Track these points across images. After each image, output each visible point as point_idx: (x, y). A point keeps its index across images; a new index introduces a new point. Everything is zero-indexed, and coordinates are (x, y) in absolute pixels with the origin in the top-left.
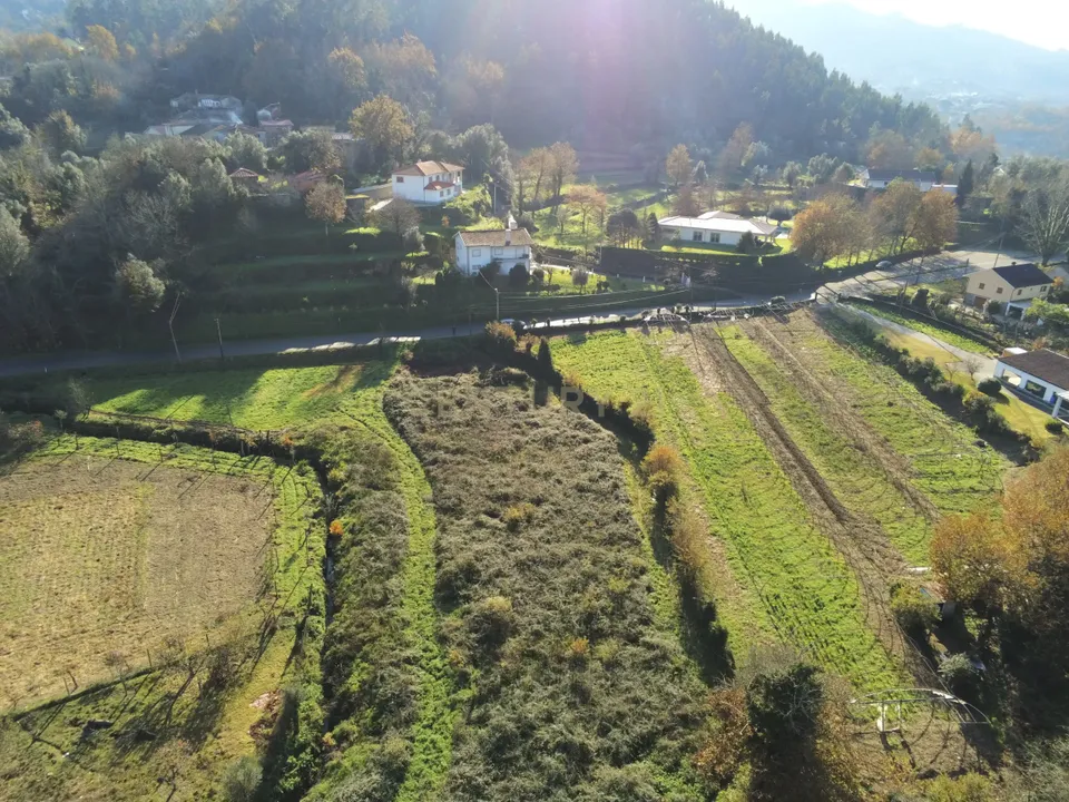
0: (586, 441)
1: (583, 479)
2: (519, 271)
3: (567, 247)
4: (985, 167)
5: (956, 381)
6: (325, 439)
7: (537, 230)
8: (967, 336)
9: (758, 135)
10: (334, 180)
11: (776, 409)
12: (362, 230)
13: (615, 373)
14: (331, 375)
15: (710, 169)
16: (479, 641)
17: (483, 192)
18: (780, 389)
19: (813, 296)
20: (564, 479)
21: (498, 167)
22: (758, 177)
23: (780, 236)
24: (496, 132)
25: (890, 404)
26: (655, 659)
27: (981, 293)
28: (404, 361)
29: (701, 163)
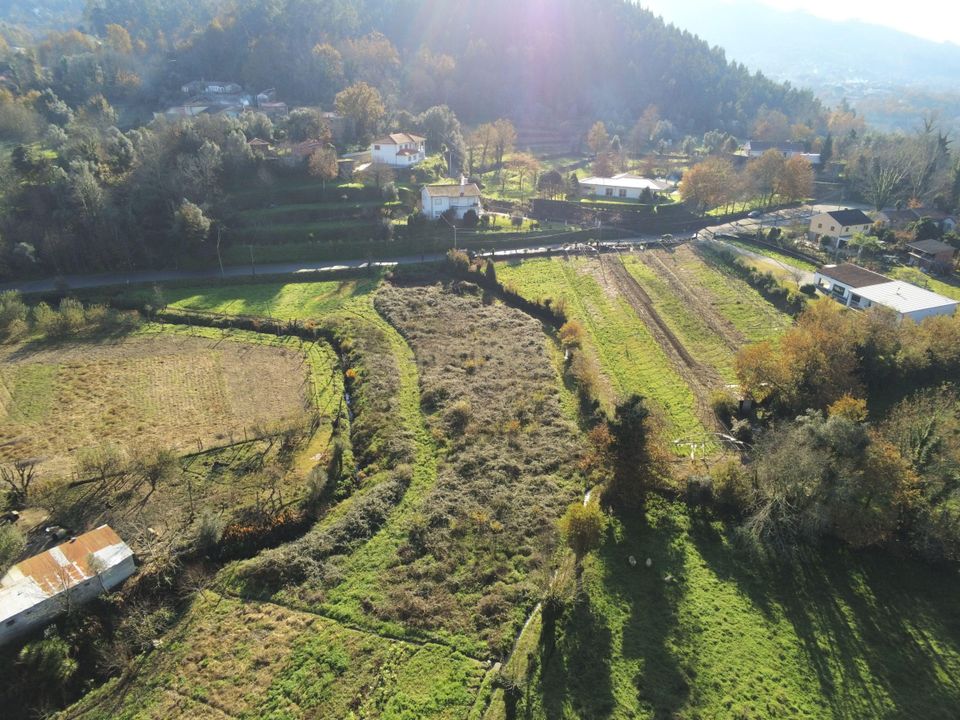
0: (520, 325)
1: (518, 345)
2: (471, 215)
3: (507, 199)
4: (845, 140)
5: (785, 286)
6: (336, 324)
7: (484, 187)
8: (802, 260)
9: (664, 115)
10: (329, 147)
11: (657, 307)
12: (350, 185)
13: (542, 285)
14: (333, 287)
15: (623, 142)
16: (452, 426)
17: (441, 158)
18: (660, 294)
19: (695, 235)
20: (504, 346)
21: (452, 139)
22: (662, 148)
23: (675, 193)
24: (450, 112)
25: (738, 303)
26: (562, 431)
27: (818, 231)
28: (387, 278)
29: (616, 137)
